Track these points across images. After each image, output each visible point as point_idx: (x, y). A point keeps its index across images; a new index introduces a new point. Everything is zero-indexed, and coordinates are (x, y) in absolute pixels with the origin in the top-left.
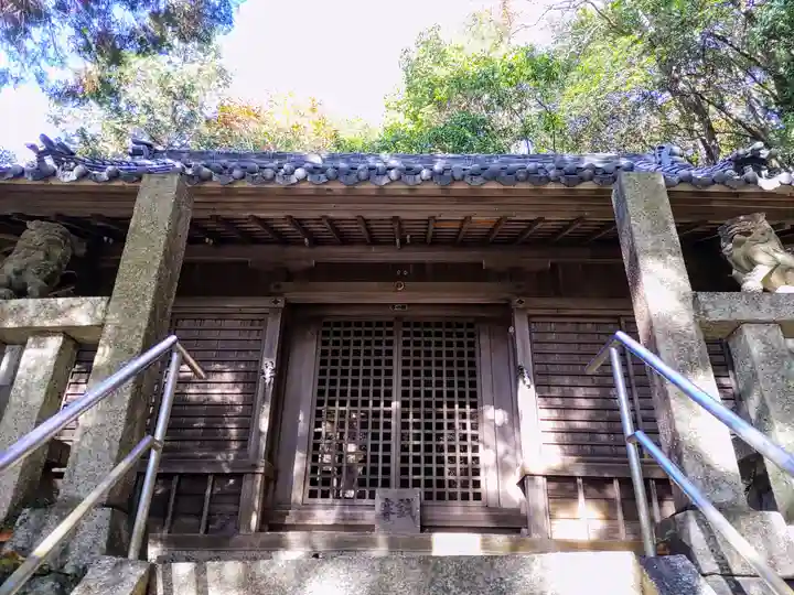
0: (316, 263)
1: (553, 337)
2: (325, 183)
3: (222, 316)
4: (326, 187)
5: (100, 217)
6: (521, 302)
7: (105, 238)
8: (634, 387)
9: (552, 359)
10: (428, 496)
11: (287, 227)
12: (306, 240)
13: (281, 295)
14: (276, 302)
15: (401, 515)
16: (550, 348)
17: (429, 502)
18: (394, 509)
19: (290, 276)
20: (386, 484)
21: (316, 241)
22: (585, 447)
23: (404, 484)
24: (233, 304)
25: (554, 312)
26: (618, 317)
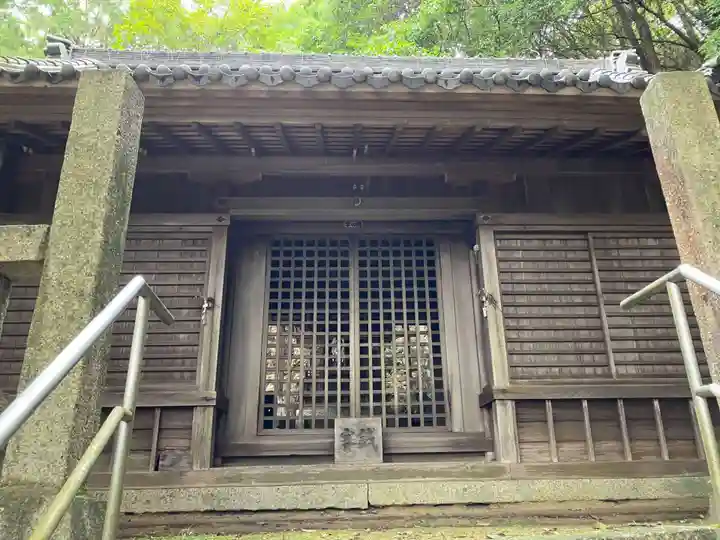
0: (263, 177)
1: (519, 255)
2: (279, 84)
3: (161, 235)
4: (282, 89)
5: (20, 124)
6: (486, 218)
7: (25, 148)
8: (602, 305)
9: (518, 277)
10: (390, 423)
11: (234, 136)
12: (253, 151)
13: (226, 211)
14: (220, 220)
15: (362, 445)
16: (515, 266)
17: (391, 430)
18: (354, 438)
19: (235, 190)
20: (346, 412)
21: (263, 152)
22: (553, 369)
23: (364, 411)
24: (172, 222)
25: (521, 228)
26: (586, 233)
